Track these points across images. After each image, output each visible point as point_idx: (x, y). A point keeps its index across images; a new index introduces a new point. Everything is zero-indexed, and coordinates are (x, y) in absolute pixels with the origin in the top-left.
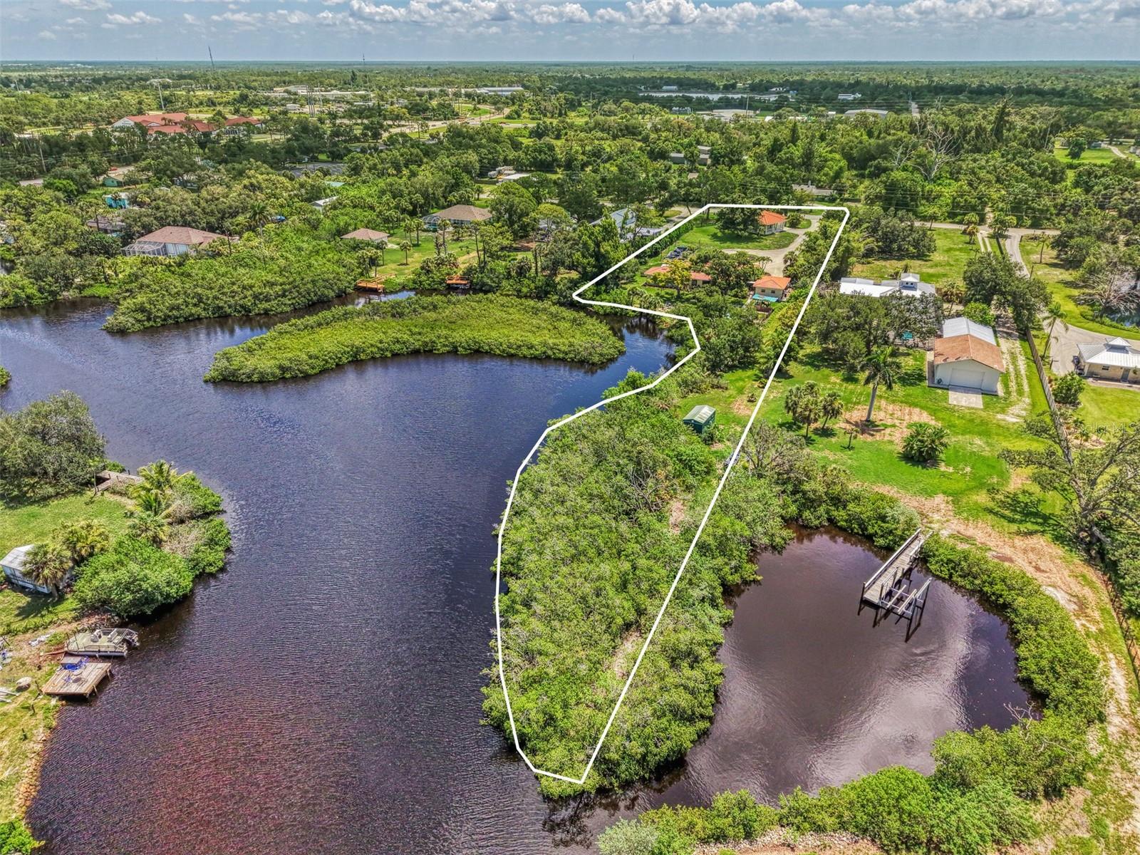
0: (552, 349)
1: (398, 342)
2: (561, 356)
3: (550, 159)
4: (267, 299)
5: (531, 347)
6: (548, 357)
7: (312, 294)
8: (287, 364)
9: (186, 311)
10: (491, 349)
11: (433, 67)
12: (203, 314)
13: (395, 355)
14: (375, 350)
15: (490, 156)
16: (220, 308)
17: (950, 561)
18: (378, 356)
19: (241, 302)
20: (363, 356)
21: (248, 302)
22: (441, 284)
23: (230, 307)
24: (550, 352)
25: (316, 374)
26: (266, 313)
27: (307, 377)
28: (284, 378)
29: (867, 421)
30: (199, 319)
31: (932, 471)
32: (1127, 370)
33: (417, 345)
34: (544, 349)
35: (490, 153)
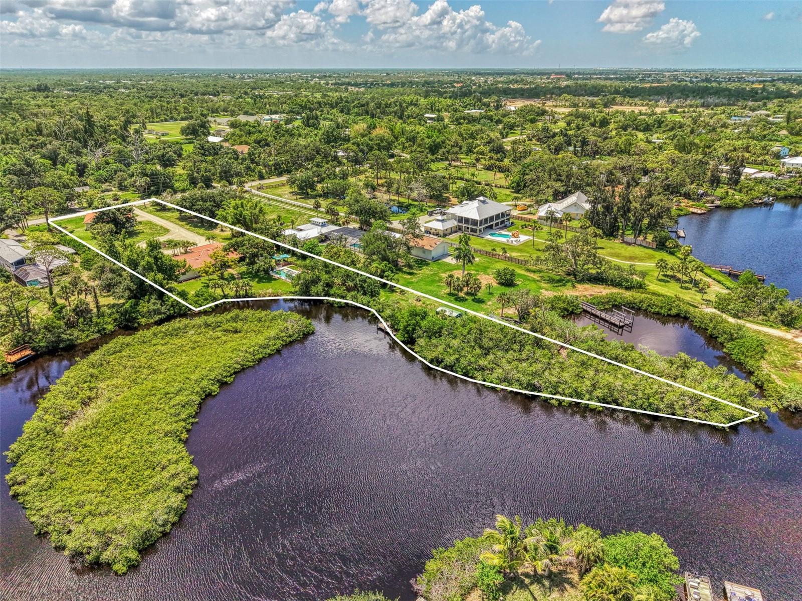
32: (452, 228)
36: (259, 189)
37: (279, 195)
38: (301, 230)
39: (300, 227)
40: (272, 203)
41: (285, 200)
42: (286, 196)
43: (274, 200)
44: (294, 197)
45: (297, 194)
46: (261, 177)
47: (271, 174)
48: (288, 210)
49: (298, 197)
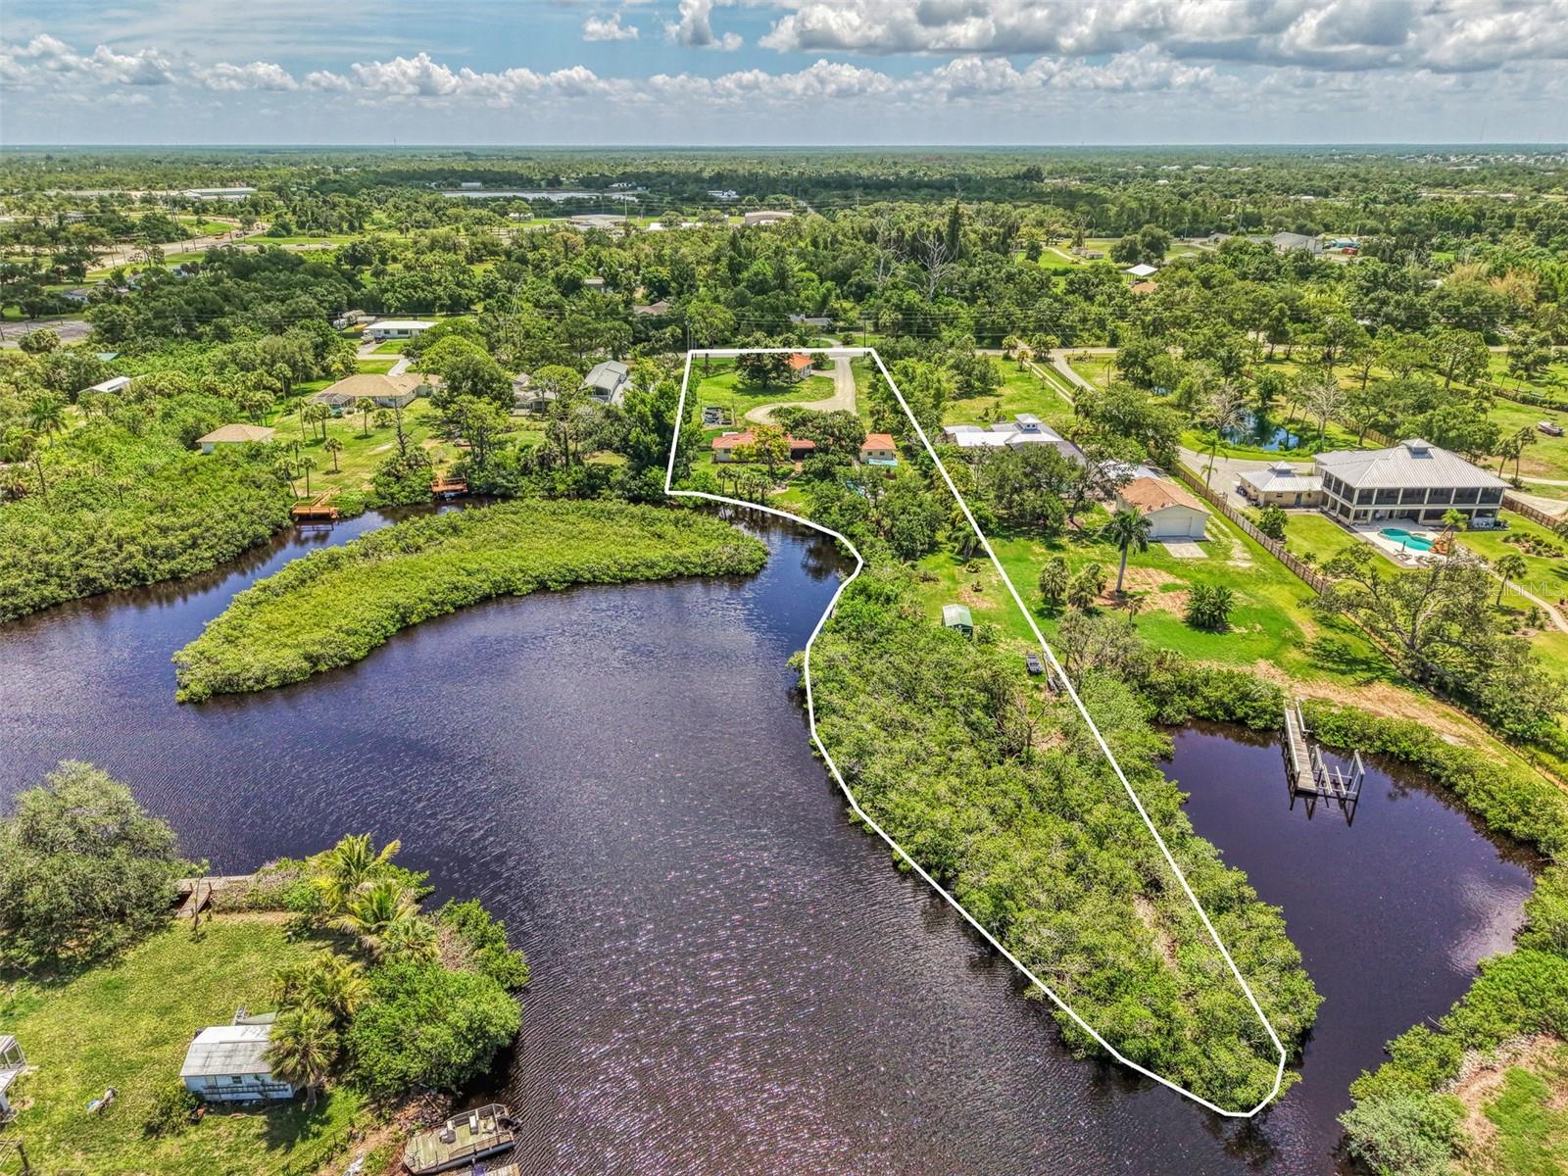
0: (681, 563)
1: (457, 588)
2: (699, 570)
3: (430, 296)
4: (169, 555)
5: (651, 566)
6: (680, 575)
7: (240, 537)
8: (316, 649)
9: (33, 594)
10: (594, 577)
11: (57, 156)
12: (64, 594)
13: (459, 608)
14: (428, 606)
15: (331, 298)
16: (89, 581)
17: (1339, 728)
18: (436, 614)
19: (127, 566)
20: (415, 619)
21: (140, 563)
22: (425, 493)
23: (107, 577)
24: (681, 569)
25: (365, 657)
26: (175, 577)
27: (352, 665)
28: (318, 673)
29: (1119, 591)
30: (57, 605)
31: (1229, 636)
32: (1299, 495)
33: (486, 587)
34: (672, 565)
35: (331, 293)
36: (1075, 360)
37: (1090, 376)
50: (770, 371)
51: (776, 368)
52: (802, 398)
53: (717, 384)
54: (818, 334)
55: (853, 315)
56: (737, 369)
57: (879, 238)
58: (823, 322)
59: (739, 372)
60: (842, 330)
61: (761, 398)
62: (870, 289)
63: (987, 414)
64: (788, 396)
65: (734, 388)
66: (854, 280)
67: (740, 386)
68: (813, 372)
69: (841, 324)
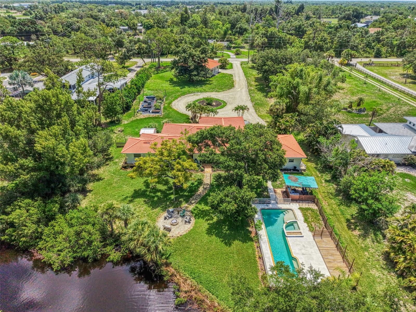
36: (365, 65)
37: (385, 75)
38: (381, 131)
39: (381, 126)
40: (369, 81)
41: (391, 82)
42: (393, 78)
43: (374, 78)
44: (404, 80)
45: (408, 76)
46: (378, 55)
47: (390, 54)
48: (385, 94)
49: (409, 80)
50: (192, 71)
51: (196, 68)
52: (212, 90)
53: (161, 78)
54: (222, 49)
55: (239, 41)
56: (172, 68)
57: (247, 10)
58: (225, 44)
59: (173, 70)
60: (234, 48)
61: (187, 89)
62: (246, 30)
63: (351, 107)
64: (204, 87)
65: (171, 81)
66: (238, 26)
67: (175, 79)
68: (220, 70)
69: (233, 45)
